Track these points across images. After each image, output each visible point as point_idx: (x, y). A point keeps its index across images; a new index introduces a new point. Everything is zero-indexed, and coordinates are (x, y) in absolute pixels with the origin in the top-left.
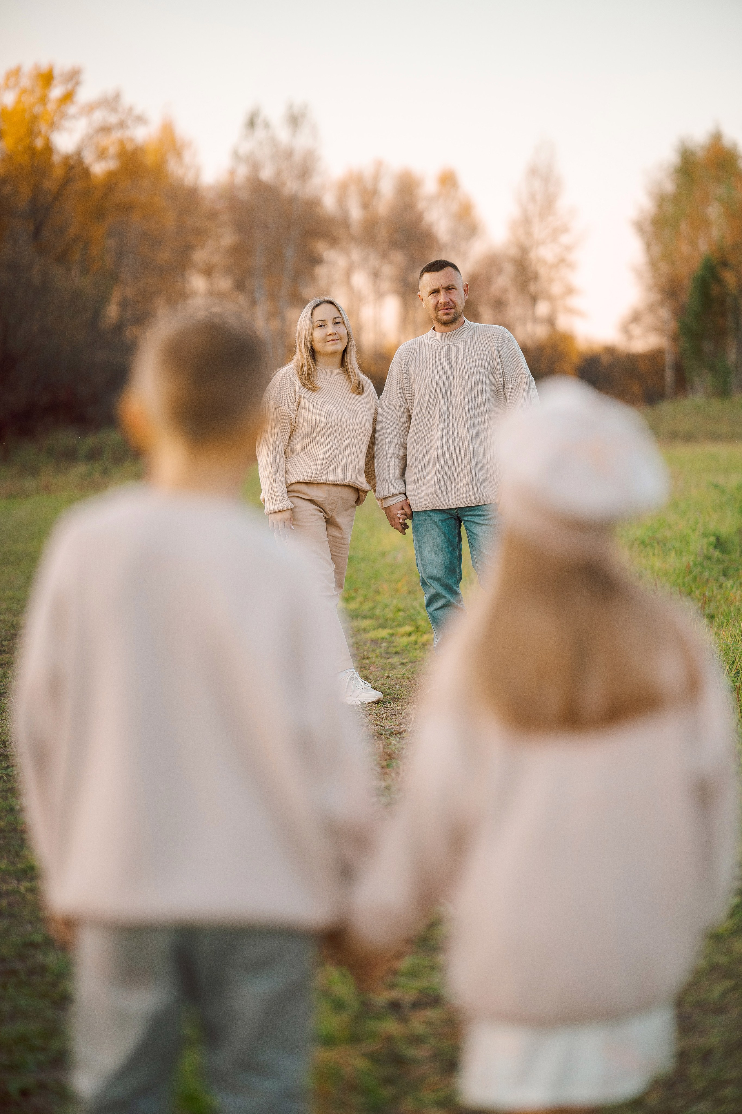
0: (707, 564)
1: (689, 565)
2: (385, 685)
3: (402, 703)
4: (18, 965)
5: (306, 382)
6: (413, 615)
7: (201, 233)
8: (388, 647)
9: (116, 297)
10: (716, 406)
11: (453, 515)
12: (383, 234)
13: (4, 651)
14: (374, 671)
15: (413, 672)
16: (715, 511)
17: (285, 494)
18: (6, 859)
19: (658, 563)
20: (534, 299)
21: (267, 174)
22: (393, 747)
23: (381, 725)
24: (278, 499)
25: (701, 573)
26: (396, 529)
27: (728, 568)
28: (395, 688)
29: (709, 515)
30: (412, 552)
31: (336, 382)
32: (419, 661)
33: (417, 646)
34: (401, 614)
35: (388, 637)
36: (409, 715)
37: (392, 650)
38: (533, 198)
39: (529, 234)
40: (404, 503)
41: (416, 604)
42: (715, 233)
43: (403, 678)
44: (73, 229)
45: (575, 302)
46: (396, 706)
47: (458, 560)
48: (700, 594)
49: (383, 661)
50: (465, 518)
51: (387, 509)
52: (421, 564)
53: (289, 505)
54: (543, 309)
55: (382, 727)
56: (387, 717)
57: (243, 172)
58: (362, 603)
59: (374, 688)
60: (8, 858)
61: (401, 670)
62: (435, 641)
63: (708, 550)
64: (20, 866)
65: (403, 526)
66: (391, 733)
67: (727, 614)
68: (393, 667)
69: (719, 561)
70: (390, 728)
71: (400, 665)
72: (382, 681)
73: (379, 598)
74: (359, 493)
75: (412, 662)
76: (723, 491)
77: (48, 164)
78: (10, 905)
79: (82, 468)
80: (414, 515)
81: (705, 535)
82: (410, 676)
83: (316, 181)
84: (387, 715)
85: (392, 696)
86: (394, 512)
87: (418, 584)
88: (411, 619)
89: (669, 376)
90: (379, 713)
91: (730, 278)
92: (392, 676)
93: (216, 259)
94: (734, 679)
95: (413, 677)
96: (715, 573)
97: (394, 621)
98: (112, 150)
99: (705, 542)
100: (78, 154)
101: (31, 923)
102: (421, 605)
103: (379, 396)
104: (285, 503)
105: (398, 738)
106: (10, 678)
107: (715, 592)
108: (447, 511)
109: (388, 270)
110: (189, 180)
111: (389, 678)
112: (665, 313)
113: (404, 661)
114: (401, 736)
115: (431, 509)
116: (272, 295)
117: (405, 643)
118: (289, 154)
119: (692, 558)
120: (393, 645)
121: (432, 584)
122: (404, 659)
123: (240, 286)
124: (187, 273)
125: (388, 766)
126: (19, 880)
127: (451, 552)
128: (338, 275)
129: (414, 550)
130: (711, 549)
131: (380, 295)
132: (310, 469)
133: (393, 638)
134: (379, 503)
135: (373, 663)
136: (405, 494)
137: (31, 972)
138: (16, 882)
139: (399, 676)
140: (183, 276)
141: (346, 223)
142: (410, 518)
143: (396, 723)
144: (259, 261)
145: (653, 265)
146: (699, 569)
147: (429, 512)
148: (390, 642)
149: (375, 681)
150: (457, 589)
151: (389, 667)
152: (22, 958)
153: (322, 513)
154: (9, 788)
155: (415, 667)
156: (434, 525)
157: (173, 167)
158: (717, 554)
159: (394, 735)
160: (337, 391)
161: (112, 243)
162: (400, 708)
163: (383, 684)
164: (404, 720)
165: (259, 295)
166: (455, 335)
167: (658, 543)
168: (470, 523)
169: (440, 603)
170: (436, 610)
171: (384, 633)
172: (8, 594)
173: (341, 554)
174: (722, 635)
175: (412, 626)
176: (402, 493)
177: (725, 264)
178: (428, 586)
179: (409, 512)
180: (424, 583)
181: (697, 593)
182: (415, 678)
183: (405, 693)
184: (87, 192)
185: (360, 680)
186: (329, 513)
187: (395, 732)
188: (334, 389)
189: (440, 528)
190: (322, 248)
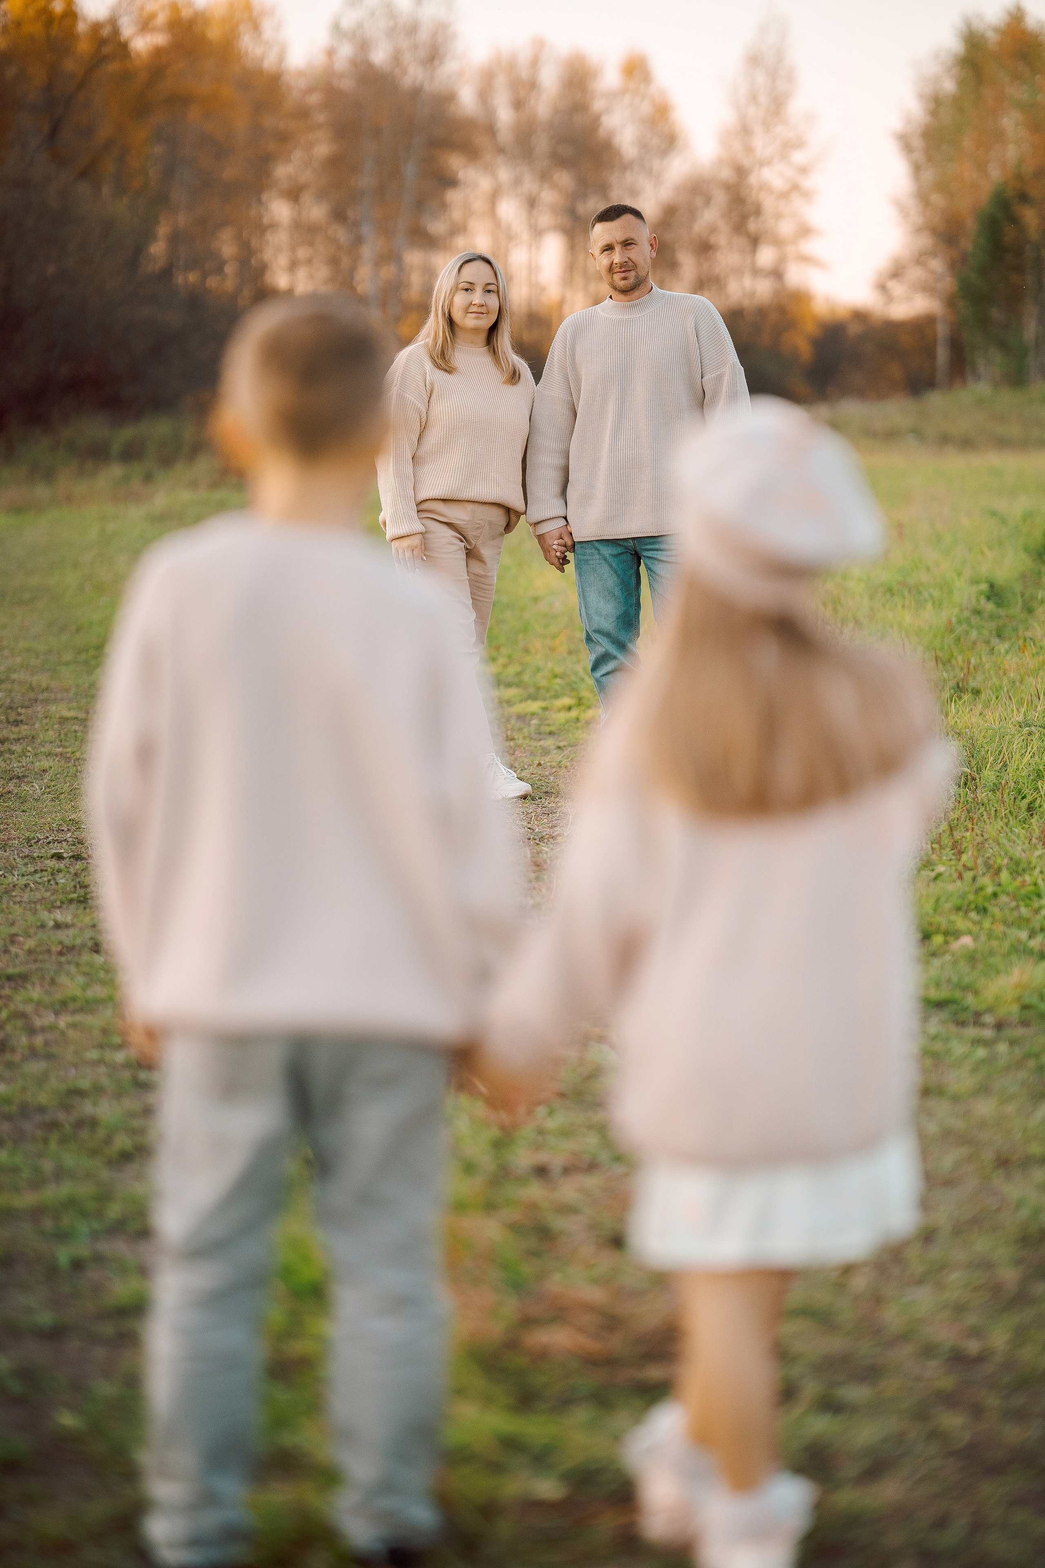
0: (975, 620)
1: (950, 622)
2: (535, 776)
3: (557, 799)
4: (61, 1116)
5: (439, 361)
6: (575, 683)
7: (284, 138)
8: (540, 726)
9: (163, 230)
10: (1007, 398)
11: (629, 549)
12: (542, 144)
13: (22, 721)
14: (521, 757)
15: (572, 759)
16: (990, 548)
17: (415, 514)
18: (38, 986)
19: (908, 618)
20: (755, 241)
21: (380, 56)
22: (545, 855)
23: (529, 826)
24: (404, 520)
25: (967, 633)
26: (552, 564)
27: (1005, 626)
28: (549, 779)
29: (983, 553)
30: (574, 597)
31: (480, 365)
32: (582, 744)
33: (579, 725)
34: (558, 681)
35: (540, 711)
36: (565, 814)
37: (545, 729)
38: (753, 98)
39: (749, 150)
40: (563, 530)
41: (579, 668)
42: (1012, 153)
43: (560, 767)
44: (104, 131)
45: (811, 247)
46: (549, 803)
47: (635, 609)
48: (964, 661)
49: (534, 744)
50: (646, 554)
51: (541, 538)
52: (585, 613)
53: (418, 527)
54: (766, 256)
55: (529, 830)
56: (537, 816)
57: (346, 51)
58: (505, 666)
59: (520, 779)
60: (42, 986)
61: (556, 756)
62: (603, 717)
63: (978, 600)
64: (59, 996)
65: (561, 560)
66: (542, 837)
67: (998, 689)
68: (546, 752)
69: (992, 617)
70: (540, 831)
71: (555, 749)
72: (531, 770)
73: (528, 659)
74: (509, 515)
75: (571, 746)
76: (1004, 521)
77: (71, 35)
78: (47, 1044)
79: (116, 471)
80: (576, 548)
81: (975, 582)
82: (568, 764)
83: (449, 68)
84: (537, 814)
85: (544, 790)
86: (549, 541)
87: (582, 641)
88: (572, 688)
89: (942, 355)
90: (526, 811)
91: (1030, 216)
92: (544, 763)
93: (306, 176)
94: (998, 774)
95: (572, 766)
96: (986, 633)
97: (548, 690)
98: (161, 19)
99: (974, 590)
100: (113, 22)
101: (75, 1066)
102: (585, 669)
103: (537, 383)
104: (414, 524)
105: (551, 844)
106: (31, 757)
107: (984, 659)
108: (621, 543)
109: (548, 196)
110: (269, 63)
111: (541, 765)
112: (937, 265)
113: (561, 744)
114: (555, 841)
115: (598, 539)
116: (386, 231)
117: (563, 721)
118: (413, 29)
119: (956, 611)
120: (547, 722)
121: (600, 641)
122: (561, 741)
123: (339, 215)
124: (264, 197)
125: (537, 879)
126: (57, 1013)
127: (625, 598)
128: (479, 204)
129: (577, 595)
130: (983, 600)
131: (537, 233)
132: (449, 481)
133: (547, 713)
134: (531, 529)
135: (519, 746)
136: (565, 518)
137: (80, 1124)
138: (53, 1016)
139: (552, 763)
140: (259, 201)
141: (491, 129)
142: (571, 551)
143: (548, 825)
144: (366, 180)
145: (923, 197)
146: (965, 626)
147: (596, 544)
148: (542, 719)
149: (522, 770)
150: (633, 648)
151: (540, 751)
152: (67, 1108)
153: (462, 541)
154: (38, 899)
155: (575, 753)
156: (603, 562)
157: (247, 42)
158: (990, 606)
159: (546, 841)
160: (482, 377)
161: (158, 149)
162: (554, 805)
163: (533, 774)
164: (559, 821)
165: (366, 230)
166: (639, 306)
167: (910, 591)
168: (652, 561)
169: (610, 666)
170: (604, 675)
171: (534, 706)
172: (23, 644)
173: (482, 597)
174: (987, 717)
175: (572, 697)
176: (561, 517)
177: (1024, 198)
178: (595, 643)
179: (569, 543)
180: (589, 639)
181: (960, 659)
182: (575, 766)
183: (562, 786)
184: (126, 76)
185: (502, 767)
186: (472, 541)
187: (547, 836)
188: (478, 374)
189: (611, 567)
190: (455, 162)
